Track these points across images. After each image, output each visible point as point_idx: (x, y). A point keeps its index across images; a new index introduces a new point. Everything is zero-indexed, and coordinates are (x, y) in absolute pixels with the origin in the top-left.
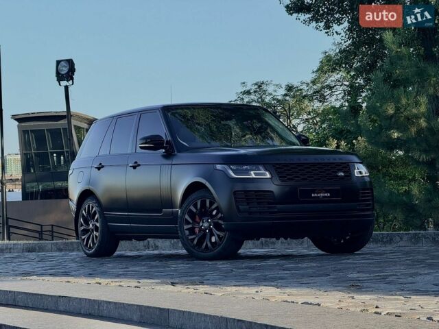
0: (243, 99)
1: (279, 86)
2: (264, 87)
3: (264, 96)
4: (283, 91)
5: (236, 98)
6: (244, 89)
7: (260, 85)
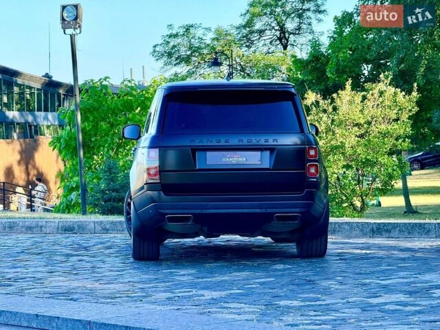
0: (168, 42)
1: (208, 29)
2: (192, 30)
3: (192, 40)
4: (211, 35)
5: (162, 41)
6: (170, 31)
7: (188, 29)
